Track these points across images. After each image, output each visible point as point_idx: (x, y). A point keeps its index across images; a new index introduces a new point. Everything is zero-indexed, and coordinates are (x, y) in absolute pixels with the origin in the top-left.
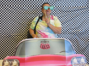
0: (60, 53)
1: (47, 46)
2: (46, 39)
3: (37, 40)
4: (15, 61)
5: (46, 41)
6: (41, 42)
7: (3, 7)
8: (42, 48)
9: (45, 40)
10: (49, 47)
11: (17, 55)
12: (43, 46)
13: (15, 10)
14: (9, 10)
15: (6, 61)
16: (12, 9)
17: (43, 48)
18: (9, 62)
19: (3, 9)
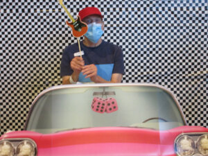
0: (144, 122)
1: (109, 104)
2: (107, 87)
3: (84, 90)
4: (25, 143)
5: (106, 90)
6: (95, 94)
7: (29, 15)
8: (97, 110)
9: (104, 88)
10: (115, 107)
11: (31, 129)
12: (99, 103)
13: (57, 20)
14: (45, 20)
15: (5, 143)
16: (51, 17)
17: (100, 109)
18: (11, 145)
19: (30, 18)
